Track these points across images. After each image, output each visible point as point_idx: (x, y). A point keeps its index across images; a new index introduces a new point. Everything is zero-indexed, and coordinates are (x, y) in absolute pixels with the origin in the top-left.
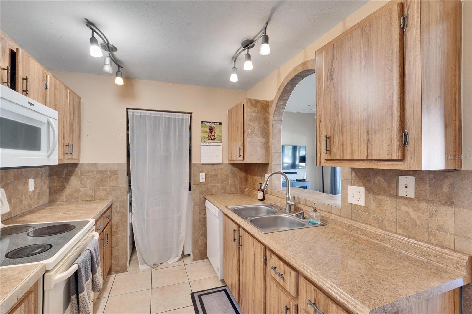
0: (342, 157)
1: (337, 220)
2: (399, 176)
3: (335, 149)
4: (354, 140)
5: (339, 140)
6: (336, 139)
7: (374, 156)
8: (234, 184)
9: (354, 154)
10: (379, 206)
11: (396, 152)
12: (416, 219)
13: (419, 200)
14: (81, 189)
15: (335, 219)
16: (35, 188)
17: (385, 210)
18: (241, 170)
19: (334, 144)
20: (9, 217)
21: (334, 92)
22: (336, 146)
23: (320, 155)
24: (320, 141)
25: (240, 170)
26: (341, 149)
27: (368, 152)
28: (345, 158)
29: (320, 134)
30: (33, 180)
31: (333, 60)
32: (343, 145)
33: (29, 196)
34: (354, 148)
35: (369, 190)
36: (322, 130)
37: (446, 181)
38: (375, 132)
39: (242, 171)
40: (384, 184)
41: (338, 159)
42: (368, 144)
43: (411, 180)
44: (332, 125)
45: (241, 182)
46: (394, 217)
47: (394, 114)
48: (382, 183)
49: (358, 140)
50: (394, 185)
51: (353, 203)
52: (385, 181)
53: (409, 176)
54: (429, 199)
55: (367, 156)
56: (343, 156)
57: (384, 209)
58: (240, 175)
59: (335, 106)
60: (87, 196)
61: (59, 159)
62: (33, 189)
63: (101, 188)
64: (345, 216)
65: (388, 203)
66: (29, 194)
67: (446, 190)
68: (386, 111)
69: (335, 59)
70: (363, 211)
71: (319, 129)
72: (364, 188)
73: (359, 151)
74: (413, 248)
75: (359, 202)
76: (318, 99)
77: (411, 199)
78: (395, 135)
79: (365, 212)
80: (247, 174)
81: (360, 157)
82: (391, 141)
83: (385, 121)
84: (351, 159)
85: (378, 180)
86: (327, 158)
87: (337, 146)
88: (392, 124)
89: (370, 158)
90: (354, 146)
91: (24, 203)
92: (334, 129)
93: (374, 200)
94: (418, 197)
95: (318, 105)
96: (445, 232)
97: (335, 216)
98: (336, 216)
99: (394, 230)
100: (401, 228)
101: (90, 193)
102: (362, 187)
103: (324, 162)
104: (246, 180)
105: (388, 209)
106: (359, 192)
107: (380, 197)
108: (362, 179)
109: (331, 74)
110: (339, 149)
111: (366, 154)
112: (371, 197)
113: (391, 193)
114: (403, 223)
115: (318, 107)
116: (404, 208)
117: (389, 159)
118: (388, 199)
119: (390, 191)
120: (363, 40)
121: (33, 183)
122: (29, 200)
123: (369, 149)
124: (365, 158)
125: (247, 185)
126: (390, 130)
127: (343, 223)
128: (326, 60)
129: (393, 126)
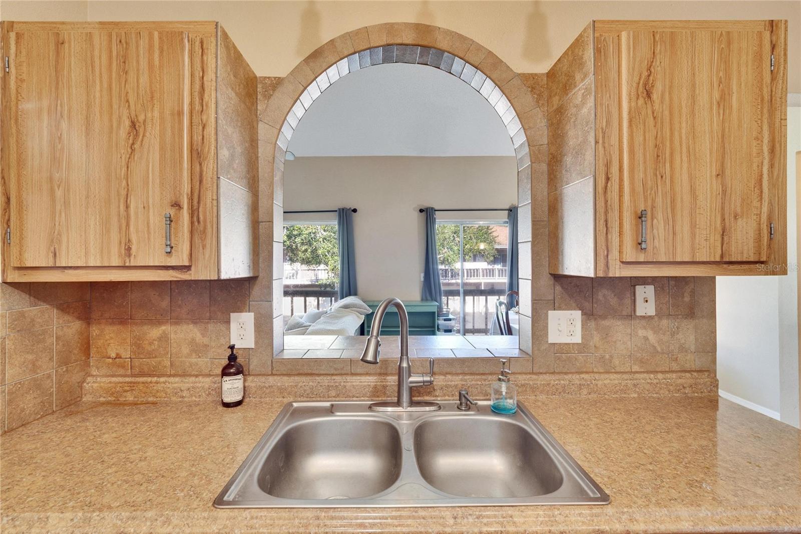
0: (671, 257)
1: (536, 384)
2: (637, 287)
3: (655, 241)
4: (697, 226)
5: (666, 221)
6: (657, 220)
7: (733, 256)
8: (35, 380)
9: (697, 251)
10: (606, 338)
11: (766, 250)
12: (656, 345)
13: (659, 318)
15: (531, 383)
17: (615, 342)
18: (62, 310)
19: (655, 231)
21: (655, 126)
22: (658, 234)
23: (608, 251)
24: (606, 221)
25: (58, 308)
26: (671, 242)
27: (724, 248)
28: (679, 259)
29: (606, 207)
31: (653, 61)
32: (674, 234)
34: (697, 242)
35: (588, 315)
36: (611, 199)
37: (687, 287)
38: (735, 217)
39: (68, 313)
40: (614, 301)
41: (664, 260)
42: (723, 235)
43: (650, 290)
44: (649, 192)
45: (65, 361)
46: (628, 349)
47: (764, 194)
48: (611, 300)
49: (705, 227)
50: (628, 301)
51: (557, 342)
52: (615, 295)
53: (647, 285)
54: (671, 314)
55: (722, 256)
56: (674, 254)
57: (614, 340)
58: (60, 333)
59: (656, 156)
64: (541, 371)
65: (619, 330)
67: (687, 299)
68: (753, 187)
69: (658, 63)
70: (576, 352)
71: (605, 196)
72: (580, 312)
73: (708, 246)
74: (666, 385)
75: (571, 337)
76: (602, 129)
77: (651, 318)
78: (765, 224)
79: (581, 353)
80: (89, 324)
81: (710, 257)
82: (760, 233)
83: (751, 202)
84: (691, 260)
85: (604, 296)
86: (636, 257)
87: (660, 235)
88: (761, 208)
89: (726, 259)
90: (697, 237)
92: (653, 201)
93: (597, 329)
94: (660, 314)
95: (601, 141)
96: (686, 351)
97: (525, 376)
98: (528, 377)
99: (629, 369)
100: (637, 363)
102: (575, 310)
103: (617, 267)
104: (86, 348)
105: (619, 338)
106: (572, 320)
107: (606, 323)
108: (574, 296)
109: (647, 89)
110: (665, 240)
111: (719, 252)
112: (592, 324)
113: (624, 313)
114: (640, 355)
115: (600, 145)
116: (641, 333)
117: (757, 260)
118: (619, 323)
119: (622, 311)
120: (716, 56)
123: (725, 244)
124: (718, 259)
125: (89, 365)
126: (758, 216)
127: (551, 385)
128: (634, 54)
129: (763, 211)
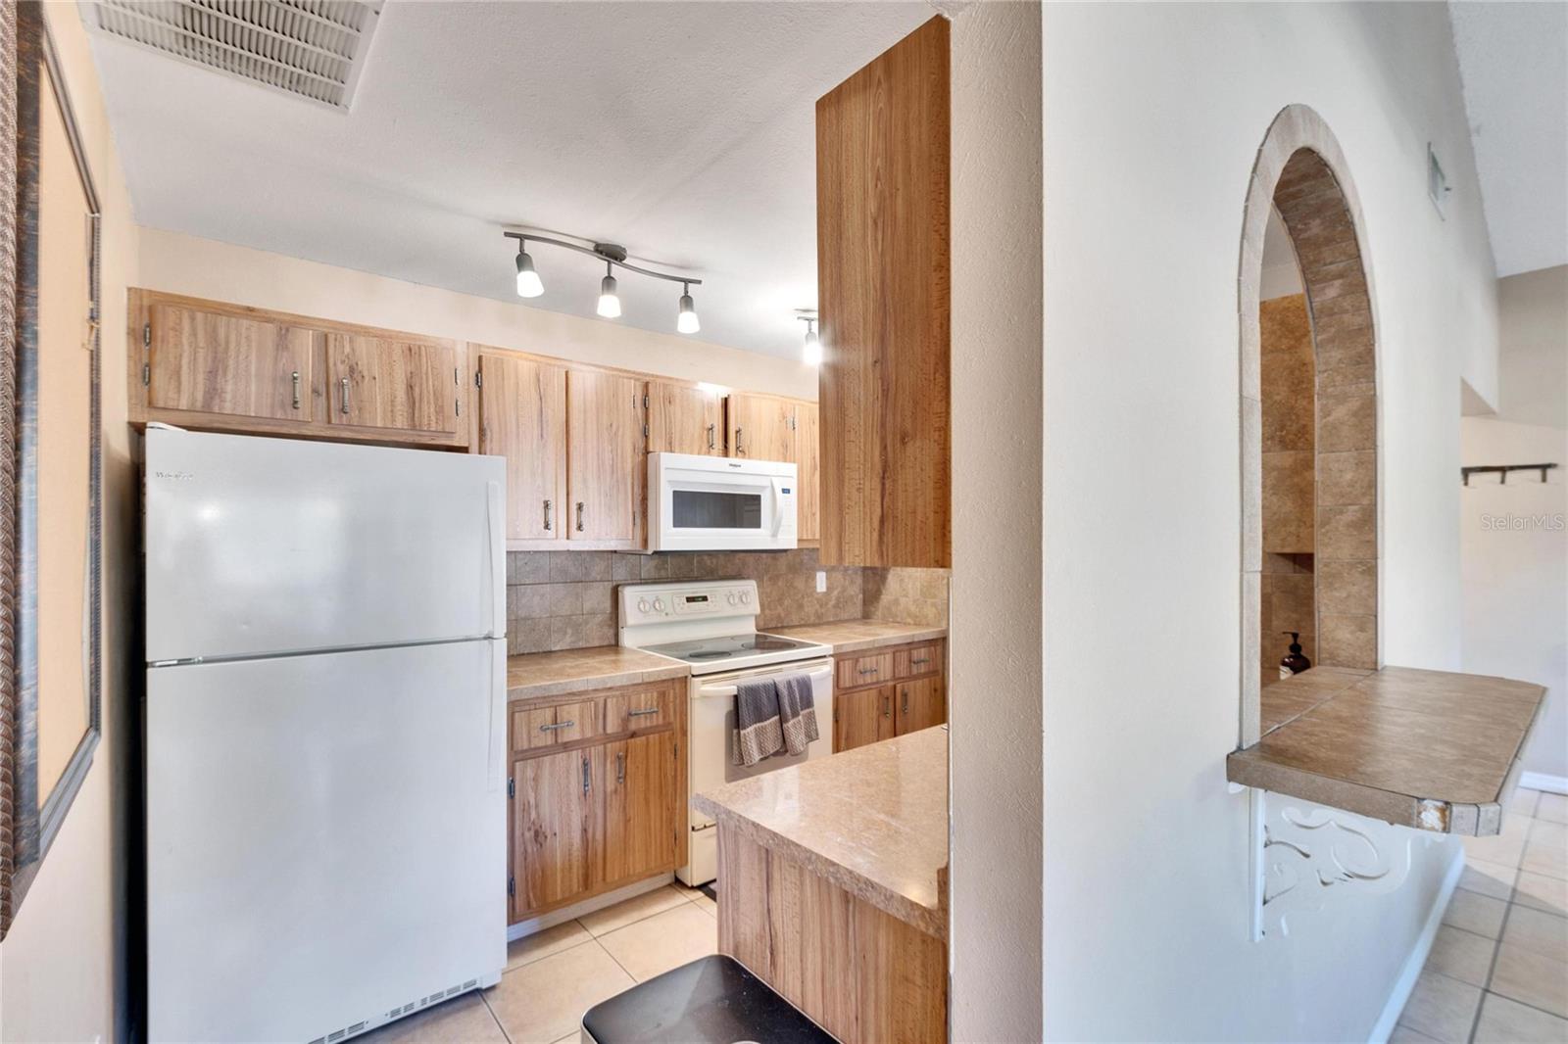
14: (901, 599)
16: (828, 588)
20: (779, 625)
30: (824, 574)
33: (817, 599)
60: (909, 615)
61: (799, 540)
62: (824, 590)
63: (929, 601)
66: (816, 596)
91: (806, 610)
101: (913, 608)
121: (824, 579)
122: (818, 606)
